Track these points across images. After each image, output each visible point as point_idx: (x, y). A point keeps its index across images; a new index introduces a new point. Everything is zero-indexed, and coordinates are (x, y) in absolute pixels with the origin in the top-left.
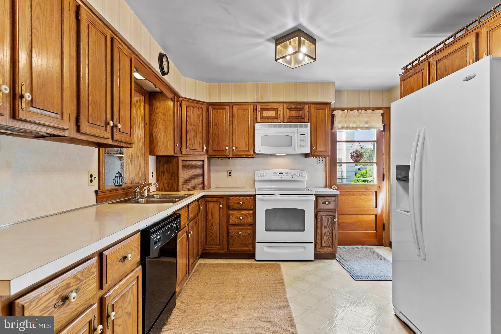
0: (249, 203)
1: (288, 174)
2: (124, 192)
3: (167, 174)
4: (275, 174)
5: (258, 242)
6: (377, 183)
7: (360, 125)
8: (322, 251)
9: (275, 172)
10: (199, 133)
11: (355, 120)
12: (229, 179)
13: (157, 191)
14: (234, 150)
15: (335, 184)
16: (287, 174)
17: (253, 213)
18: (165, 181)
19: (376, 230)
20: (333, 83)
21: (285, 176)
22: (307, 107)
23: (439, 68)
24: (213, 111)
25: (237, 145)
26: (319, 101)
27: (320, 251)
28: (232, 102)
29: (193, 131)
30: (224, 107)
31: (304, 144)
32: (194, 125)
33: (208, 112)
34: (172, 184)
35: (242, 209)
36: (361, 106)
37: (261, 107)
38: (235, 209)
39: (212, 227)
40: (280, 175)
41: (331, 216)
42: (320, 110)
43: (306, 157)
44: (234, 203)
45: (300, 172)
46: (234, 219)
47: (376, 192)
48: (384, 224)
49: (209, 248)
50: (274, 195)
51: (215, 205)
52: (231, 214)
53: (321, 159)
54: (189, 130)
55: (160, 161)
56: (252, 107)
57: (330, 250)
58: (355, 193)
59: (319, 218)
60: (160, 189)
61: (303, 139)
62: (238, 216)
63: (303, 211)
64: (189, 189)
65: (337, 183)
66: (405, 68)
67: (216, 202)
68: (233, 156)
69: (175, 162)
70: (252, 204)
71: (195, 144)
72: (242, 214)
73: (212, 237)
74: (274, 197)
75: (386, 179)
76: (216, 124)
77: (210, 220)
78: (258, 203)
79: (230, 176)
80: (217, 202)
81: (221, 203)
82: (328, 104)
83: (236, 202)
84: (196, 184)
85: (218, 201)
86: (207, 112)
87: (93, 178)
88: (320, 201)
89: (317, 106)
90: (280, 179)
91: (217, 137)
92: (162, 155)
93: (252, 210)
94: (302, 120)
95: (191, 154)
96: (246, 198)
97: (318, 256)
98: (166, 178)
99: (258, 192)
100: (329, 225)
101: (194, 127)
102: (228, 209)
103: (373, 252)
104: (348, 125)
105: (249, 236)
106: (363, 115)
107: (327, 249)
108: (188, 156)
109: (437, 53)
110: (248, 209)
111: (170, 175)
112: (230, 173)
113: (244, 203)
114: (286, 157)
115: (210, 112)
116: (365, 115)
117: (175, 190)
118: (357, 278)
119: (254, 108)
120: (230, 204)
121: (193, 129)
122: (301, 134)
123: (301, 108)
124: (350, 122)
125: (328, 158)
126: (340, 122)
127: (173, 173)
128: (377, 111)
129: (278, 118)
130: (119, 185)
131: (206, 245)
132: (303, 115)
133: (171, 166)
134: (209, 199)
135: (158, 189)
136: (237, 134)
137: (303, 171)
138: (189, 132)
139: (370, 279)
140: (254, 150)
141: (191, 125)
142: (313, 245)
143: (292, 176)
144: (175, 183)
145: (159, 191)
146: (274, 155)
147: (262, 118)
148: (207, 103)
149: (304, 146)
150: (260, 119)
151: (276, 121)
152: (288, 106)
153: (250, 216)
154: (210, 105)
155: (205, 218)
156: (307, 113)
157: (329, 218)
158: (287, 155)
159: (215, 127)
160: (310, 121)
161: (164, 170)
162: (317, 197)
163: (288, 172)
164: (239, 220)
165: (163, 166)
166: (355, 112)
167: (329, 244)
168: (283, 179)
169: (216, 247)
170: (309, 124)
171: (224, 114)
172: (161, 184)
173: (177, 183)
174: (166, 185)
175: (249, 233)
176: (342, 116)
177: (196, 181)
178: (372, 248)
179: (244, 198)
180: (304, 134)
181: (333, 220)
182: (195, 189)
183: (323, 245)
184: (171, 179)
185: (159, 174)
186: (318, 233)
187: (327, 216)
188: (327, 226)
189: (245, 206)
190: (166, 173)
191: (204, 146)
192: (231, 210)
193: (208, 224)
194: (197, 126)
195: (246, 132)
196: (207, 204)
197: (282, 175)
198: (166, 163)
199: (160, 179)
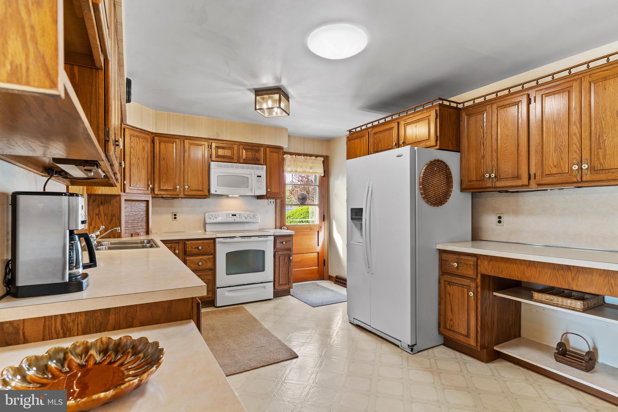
0: (209, 247)
1: (242, 216)
3: (104, 217)
4: (228, 216)
5: (218, 287)
6: (319, 224)
7: (306, 170)
8: (280, 288)
9: (228, 214)
10: (144, 169)
11: (301, 164)
12: (175, 222)
14: (186, 190)
15: (284, 225)
16: (240, 216)
17: (213, 257)
19: (318, 267)
20: (286, 129)
21: (238, 218)
22: (262, 149)
23: (376, 138)
24: (160, 143)
25: (189, 184)
26: (273, 144)
27: (278, 288)
28: (184, 135)
29: (138, 166)
30: (174, 140)
31: (260, 186)
32: (138, 159)
33: (154, 144)
35: (201, 254)
36: (306, 152)
37: (216, 145)
38: (193, 254)
40: (233, 217)
41: (287, 255)
42: (275, 154)
43: (258, 199)
44: (192, 248)
45: (253, 213)
46: (192, 265)
47: (318, 231)
48: (324, 260)
50: (235, 237)
52: (188, 260)
53: (272, 200)
54: (133, 164)
55: (94, 201)
56: (206, 144)
57: (286, 287)
58: (301, 233)
59: (277, 257)
61: (259, 180)
62: (197, 262)
63: (263, 252)
64: (132, 234)
65: (286, 224)
66: (350, 131)
68: (184, 196)
69: (116, 202)
70: (211, 248)
71: (139, 181)
72: (201, 259)
74: (235, 240)
75: (326, 219)
76: (164, 159)
78: (218, 246)
79: (175, 218)
80: (172, 248)
81: (177, 248)
82: (280, 148)
83: (194, 247)
84: (139, 228)
85: (172, 246)
86: (152, 144)
88: (277, 241)
89: (272, 150)
90: (233, 221)
91: (166, 174)
92: (104, 193)
93: (212, 254)
94: (258, 162)
95: (135, 193)
96: (205, 241)
97: (277, 294)
98: (103, 221)
99: (218, 235)
100: (286, 263)
101: (138, 161)
102: (185, 254)
103: (318, 286)
104: (296, 169)
105: (209, 282)
106: (308, 161)
107: (284, 286)
108: (132, 195)
109: (374, 127)
110: (208, 253)
111: (109, 218)
112: (175, 215)
113: (203, 247)
114: (239, 198)
115: (157, 145)
116: (310, 161)
117: (116, 236)
118: (314, 305)
119: (208, 145)
120: (188, 250)
121: (138, 163)
122: (258, 176)
123: (257, 150)
124: (297, 167)
125: (278, 200)
126: (289, 166)
127: (113, 216)
128: (319, 158)
129: (235, 158)
132: (259, 157)
133: (109, 206)
136: (189, 172)
137: (255, 212)
138: (133, 167)
139: (324, 304)
140: (209, 191)
141: (136, 158)
142: (272, 283)
143: (246, 217)
146: (227, 196)
147: (218, 156)
148: (152, 133)
149: (260, 188)
150: (215, 157)
151: (232, 160)
152: (244, 146)
153: (210, 261)
154: (156, 136)
156: (263, 155)
157: (286, 257)
158: (240, 196)
159: (163, 163)
160: (265, 164)
161: (99, 211)
162: (276, 237)
163: (241, 214)
164: (198, 265)
165: (99, 206)
166: (302, 157)
167: (286, 282)
168: (236, 221)
170: (265, 167)
171: (174, 148)
175: (208, 279)
176: (291, 160)
177: (139, 225)
178: (316, 283)
179: (203, 242)
180: (260, 177)
181: (290, 258)
182: (139, 234)
183: (280, 283)
184: (110, 223)
185: (92, 217)
186: (276, 272)
187: (284, 255)
188: (284, 264)
189: (204, 251)
190: (103, 215)
191: (150, 184)
192: (188, 255)
194: (142, 160)
195: (199, 170)
197: (235, 217)
198: (102, 203)
199: (93, 223)
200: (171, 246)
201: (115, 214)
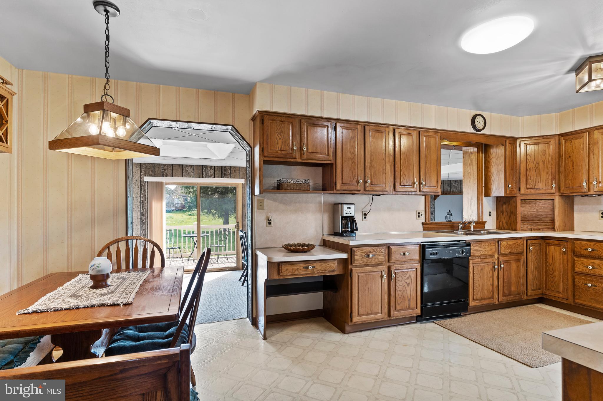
0: (602, 250)
2: (449, 226)
3: (506, 214)
10: (545, 170)
12: (602, 221)
13: (497, 229)
14: (596, 186)
18: (504, 221)
24: (565, 142)
28: (591, 127)
29: (536, 169)
30: (582, 134)
32: (537, 162)
33: (560, 144)
34: (511, 224)
35: (591, 257)
38: (582, 256)
39: (553, 271)
44: (581, 248)
46: (581, 267)
49: (550, 294)
51: (557, 248)
52: (577, 261)
54: (530, 169)
55: (500, 202)
60: (499, 228)
62: (587, 264)
64: (531, 229)
67: (559, 245)
68: (594, 192)
69: (514, 202)
71: (538, 182)
72: (591, 263)
73: (554, 282)
76: (570, 157)
77: (551, 264)
79: (602, 217)
81: (564, 246)
83: (583, 247)
84: (542, 225)
85: (561, 244)
87: (420, 215)
91: (572, 172)
92: (498, 196)
95: (534, 193)
96: (598, 244)
98: (505, 217)
101: (537, 165)
102: (574, 254)
108: (529, 195)
111: (509, 214)
112: (602, 214)
113: (593, 250)
115: (563, 144)
117: (514, 229)
120: (576, 250)
121: (536, 167)
127: (511, 213)
130: (449, 221)
131: (546, 290)
133: (509, 205)
134: (551, 241)
135: (498, 228)
138: (530, 171)
141: (534, 163)
144: (513, 222)
145: (499, 229)
148: (559, 135)
154: (562, 136)
155: (545, 261)
159: (569, 161)
161: (503, 210)
164: (587, 269)
165: (502, 206)
169: (558, 294)
171: (580, 143)
172: (501, 223)
173: (515, 222)
174: (505, 224)
177: (542, 221)
179: (593, 244)
182: (540, 230)
184: (509, 219)
185: (498, 214)
189: (594, 254)
190: (505, 212)
191: (553, 184)
192: (577, 256)
193: (549, 268)
194: (542, 162)
196: (548, 246)
198: (504, 203)
199: (499, 218)
200: (559, 243)
201: (512, 211)
